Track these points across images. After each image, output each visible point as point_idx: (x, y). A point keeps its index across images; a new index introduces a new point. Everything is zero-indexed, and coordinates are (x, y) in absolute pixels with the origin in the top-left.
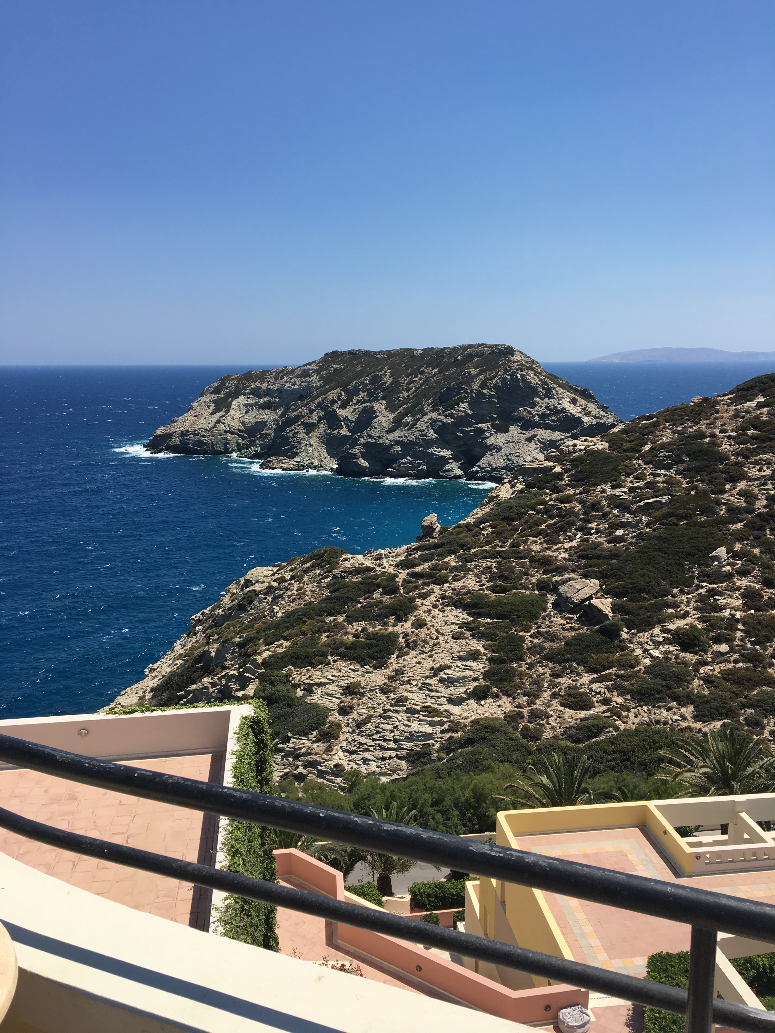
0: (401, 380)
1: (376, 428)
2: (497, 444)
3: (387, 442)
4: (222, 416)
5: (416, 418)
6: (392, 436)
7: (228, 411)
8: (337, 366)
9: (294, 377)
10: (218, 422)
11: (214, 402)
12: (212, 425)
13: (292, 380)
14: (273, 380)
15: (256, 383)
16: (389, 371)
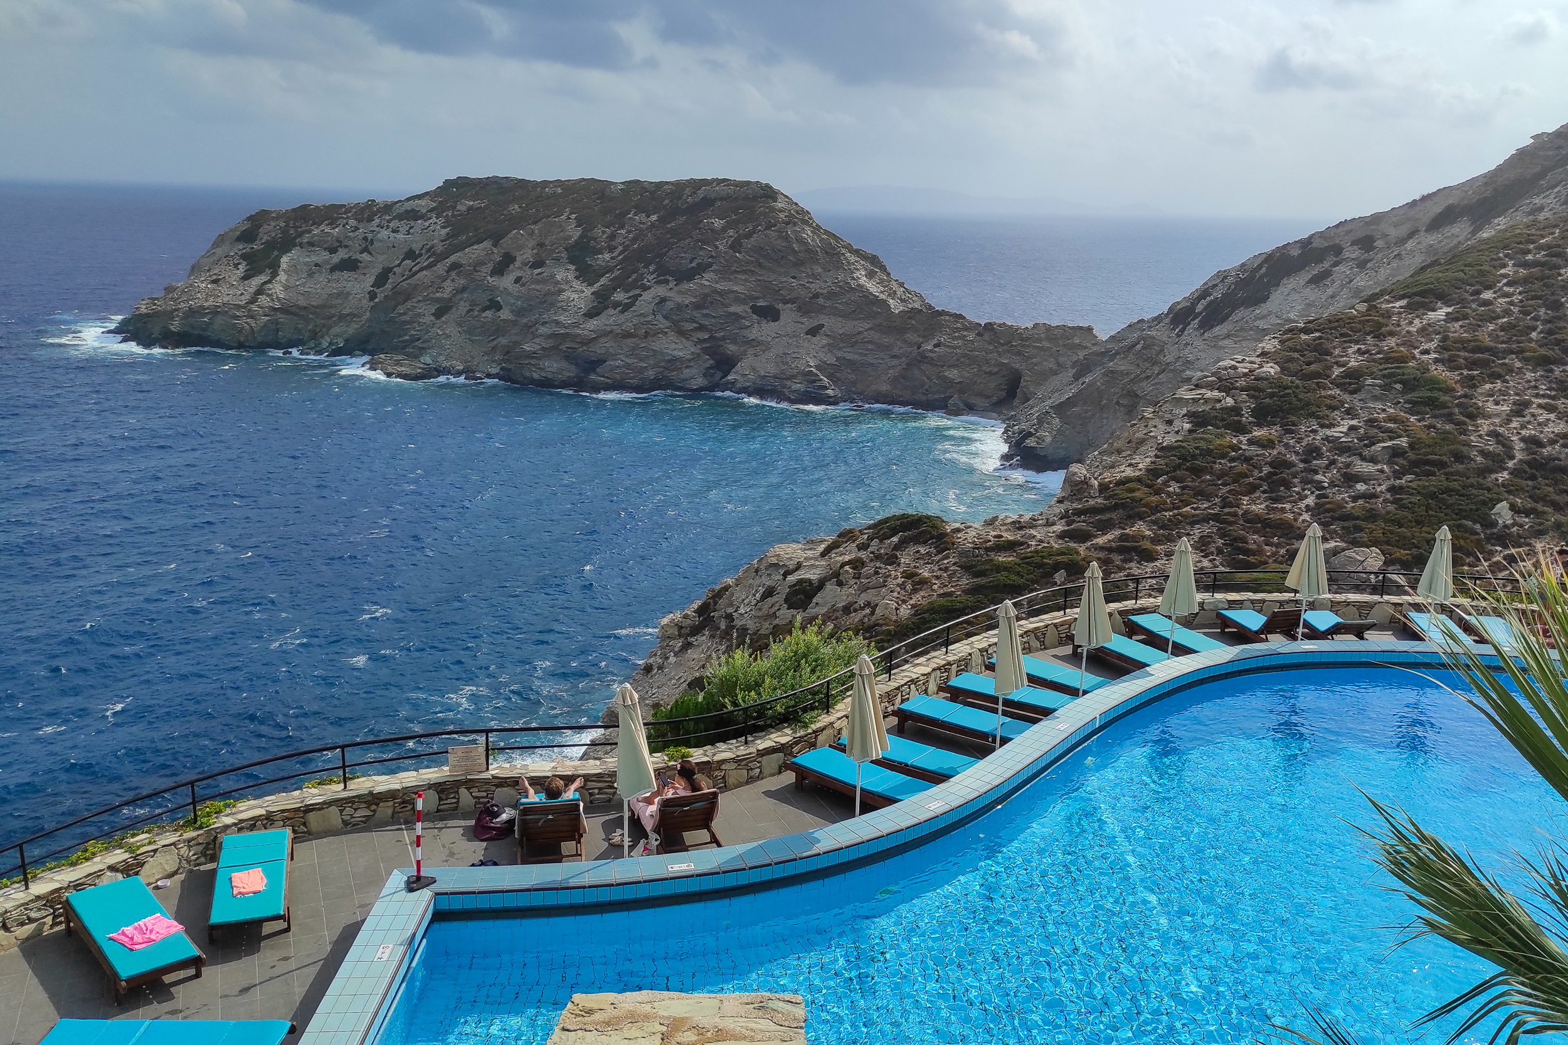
0: (598, 231)
1: (564, 310)
2: (763, 338)
3: (586, 332)
4: (266, 283)
5: (631, 294)
6: (594, 324)
7: (275, 274)
8: (472, 203)
9: (394, 218)
10: (260, 292)
11: (244, 257)
12: (247, 297)
13: (391, 225)
14: (352, 222)
15: (322, 227)
16: (574, 216)
